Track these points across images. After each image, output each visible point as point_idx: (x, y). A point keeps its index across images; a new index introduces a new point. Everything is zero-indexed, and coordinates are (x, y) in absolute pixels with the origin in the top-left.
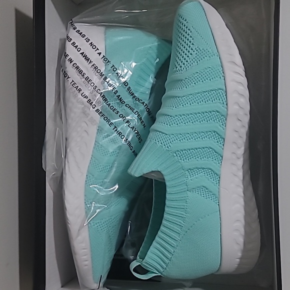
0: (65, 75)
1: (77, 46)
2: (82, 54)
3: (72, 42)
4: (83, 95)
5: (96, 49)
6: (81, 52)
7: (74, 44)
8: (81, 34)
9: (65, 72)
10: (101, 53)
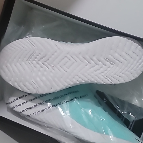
0: (29, 116)
1: (18, 105)
2: (22, 104)
3: (15, 107)
4: (42, 111)
5: (23, 96)
6: (21, 104)
7: (16, 106)
8: (13, 101)
9: (27, 116)
10: (26, 95)
